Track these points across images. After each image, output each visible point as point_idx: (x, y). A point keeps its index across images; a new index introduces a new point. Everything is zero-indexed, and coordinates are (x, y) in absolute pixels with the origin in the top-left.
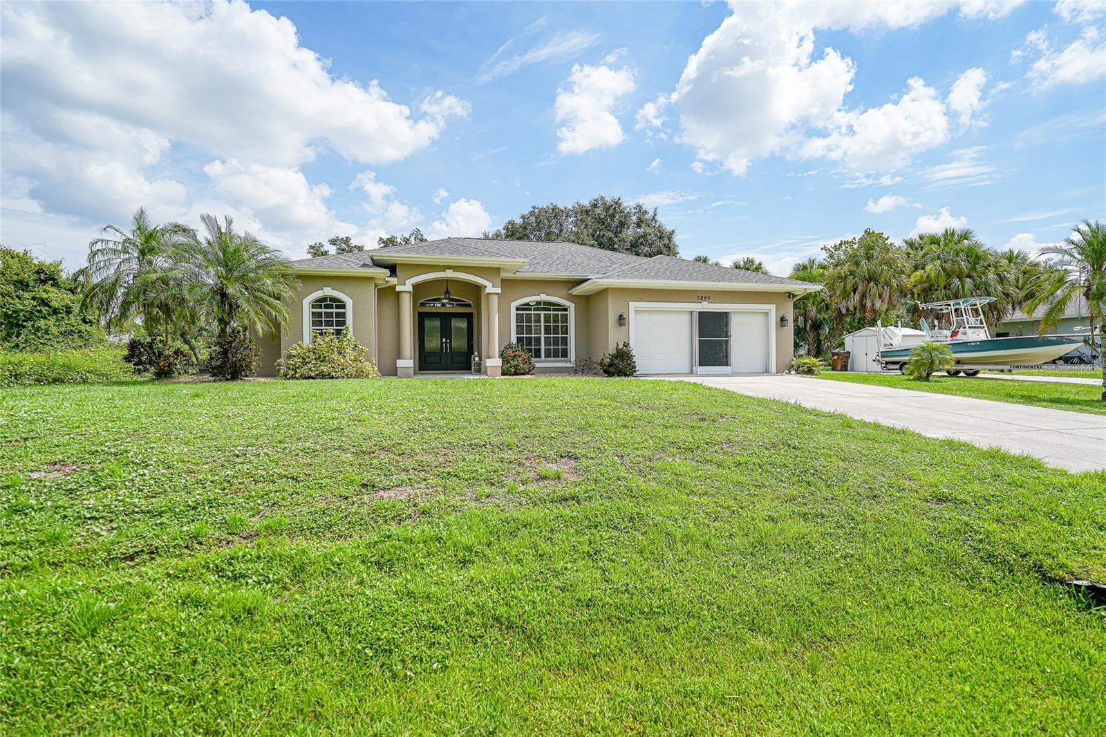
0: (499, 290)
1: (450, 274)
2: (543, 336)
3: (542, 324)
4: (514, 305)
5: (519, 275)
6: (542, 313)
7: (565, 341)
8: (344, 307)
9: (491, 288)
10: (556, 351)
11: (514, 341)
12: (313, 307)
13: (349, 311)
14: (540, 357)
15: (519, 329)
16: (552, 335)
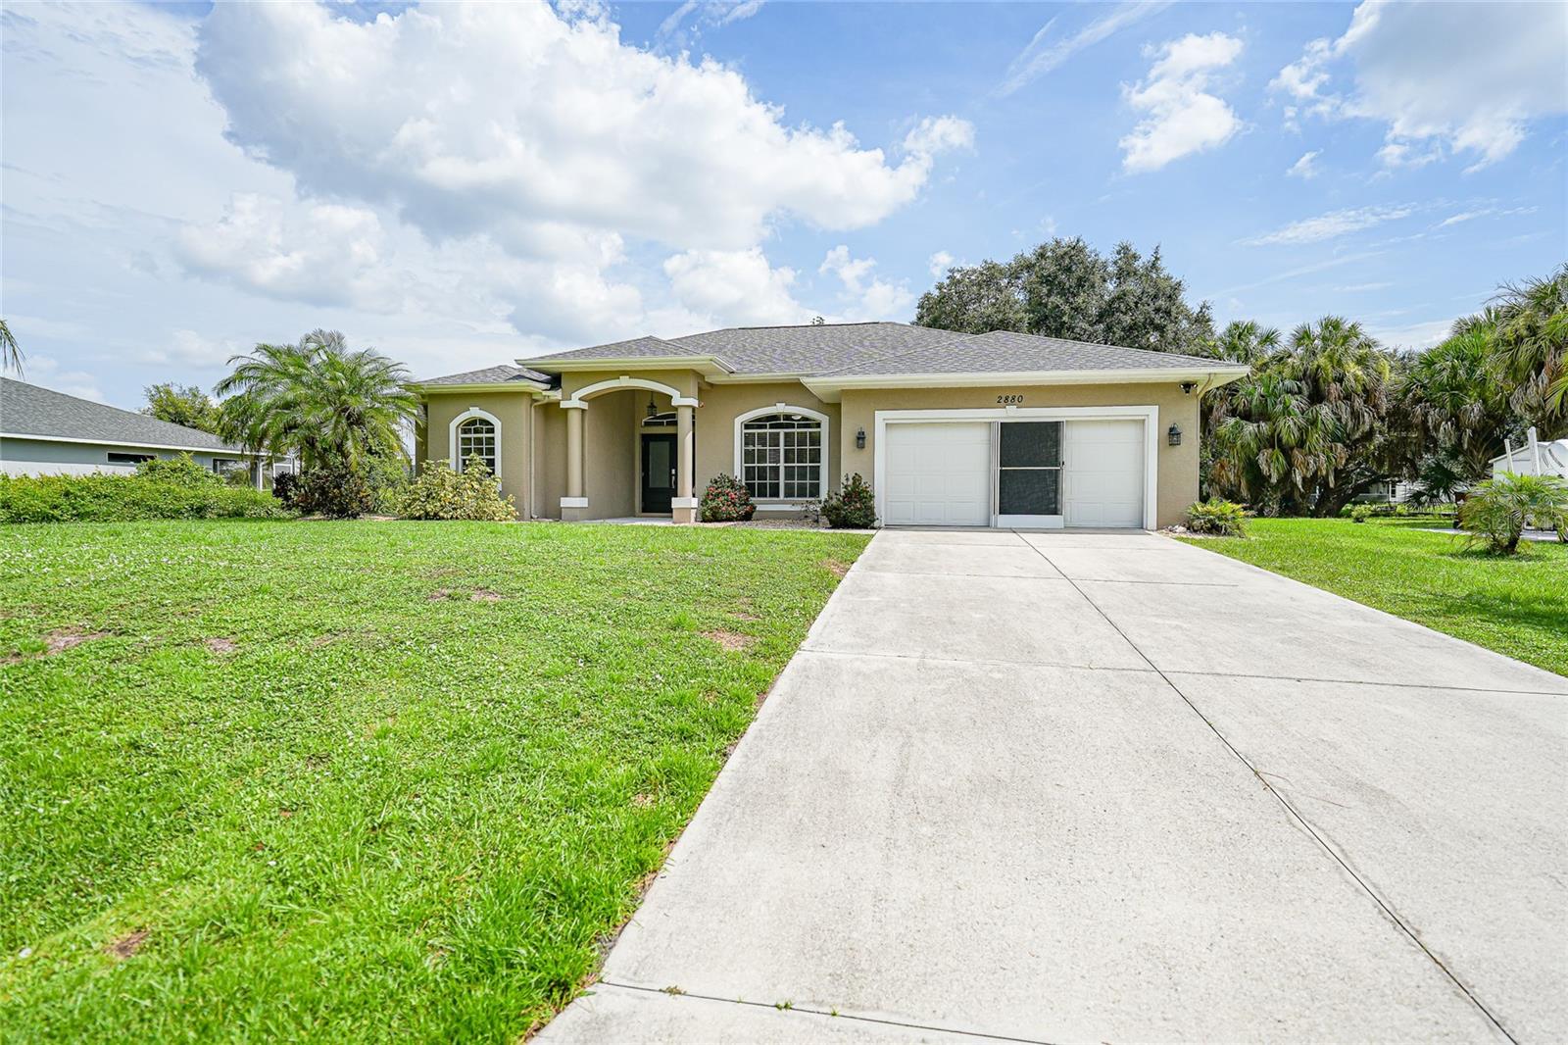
0: (694, 402)
1: (625, 382)
2: (782, 465)
3: (782, 448)
4: (739, 421)
5: (735, 379)
6: (782, 432)
7: (815, 473)
8: (492, 431)
9: (683, 400)
10: (802, 488)
11: (738, 473)
12: (465, 431)
13: (498, 435)
14: (778, 496)
15: (748, 456)
16: (796, 464)
